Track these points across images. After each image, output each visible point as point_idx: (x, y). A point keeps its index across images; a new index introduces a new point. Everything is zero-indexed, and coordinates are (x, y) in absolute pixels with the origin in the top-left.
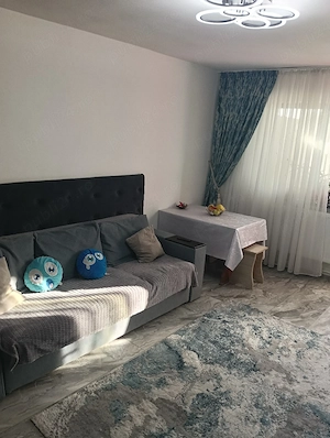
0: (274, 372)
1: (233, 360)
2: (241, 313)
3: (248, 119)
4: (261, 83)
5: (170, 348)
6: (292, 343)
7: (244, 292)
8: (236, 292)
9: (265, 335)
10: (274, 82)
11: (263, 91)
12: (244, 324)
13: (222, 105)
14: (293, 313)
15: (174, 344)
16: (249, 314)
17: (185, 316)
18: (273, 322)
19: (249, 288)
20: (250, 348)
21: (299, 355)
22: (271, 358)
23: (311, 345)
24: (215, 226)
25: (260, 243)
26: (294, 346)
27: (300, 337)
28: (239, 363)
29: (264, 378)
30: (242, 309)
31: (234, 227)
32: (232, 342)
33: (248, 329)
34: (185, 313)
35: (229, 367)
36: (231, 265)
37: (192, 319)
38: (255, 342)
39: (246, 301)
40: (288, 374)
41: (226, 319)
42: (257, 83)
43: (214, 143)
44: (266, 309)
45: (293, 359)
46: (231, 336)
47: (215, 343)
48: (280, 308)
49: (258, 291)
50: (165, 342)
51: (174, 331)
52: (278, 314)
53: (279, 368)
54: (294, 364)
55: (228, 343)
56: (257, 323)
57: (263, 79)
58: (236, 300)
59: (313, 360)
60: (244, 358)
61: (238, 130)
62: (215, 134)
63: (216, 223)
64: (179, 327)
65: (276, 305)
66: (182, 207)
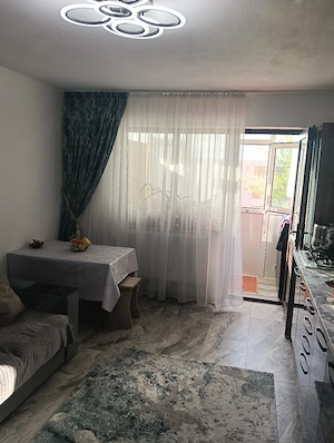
0: (184, 426)
1: (137, 425)
2: (128, 361)
3: (101, 143)
4: (111, 105)
5: (57, 435)
6: (190, 382)
7: (124, 333)
8: (116, 335)
9: (161, 380)
10: (125, 105)
11: (114, 113)
12: (134, 373)
13: (70, 128)
14: (179, 346)
15: (59, 427)
16: (137, 359)
17: (65, 383)
18: (163, 362)
19: (128, 327)
20: (151, 403)
21: (202, 394)
22: (176, 408)
23: (208, 379)
24: (84, 263)
25: (131, 275)
26: (193, 386)
27: (195, 372)
28: (145, 427)
29: (176, 437)
30: (128, 356)
31: (106, 262)
32: (130, 402)
33: (141, 378)
34: (65, 379)
35: (136, 437)
36: (108, 306)
37: (74, 384)
38: (153, 393)
39: (128, 344)
40: (199, 423)
41: (114, 373)
42: (106, 104)
43: (65, 169)
44: (152, 348)
45: (197, 401)
46: (125, 393)
47: (110, 408)
48: (166, 343)
49: (137, 329)
50: (48, 428)
51: (55, 408)
52: (165, 351)
53: (188, 418)
54: (200, 408)
55: (124, 404)
56: (148, 368)
57: (112, 100)
58: (118, 345)
59: (216, 396)
60: (148, 418)
61: (92, 154)
62: (65, 158)
63: (85, 260)
64: (61, 401)
65: (159, 340)
66: (37, 245)
